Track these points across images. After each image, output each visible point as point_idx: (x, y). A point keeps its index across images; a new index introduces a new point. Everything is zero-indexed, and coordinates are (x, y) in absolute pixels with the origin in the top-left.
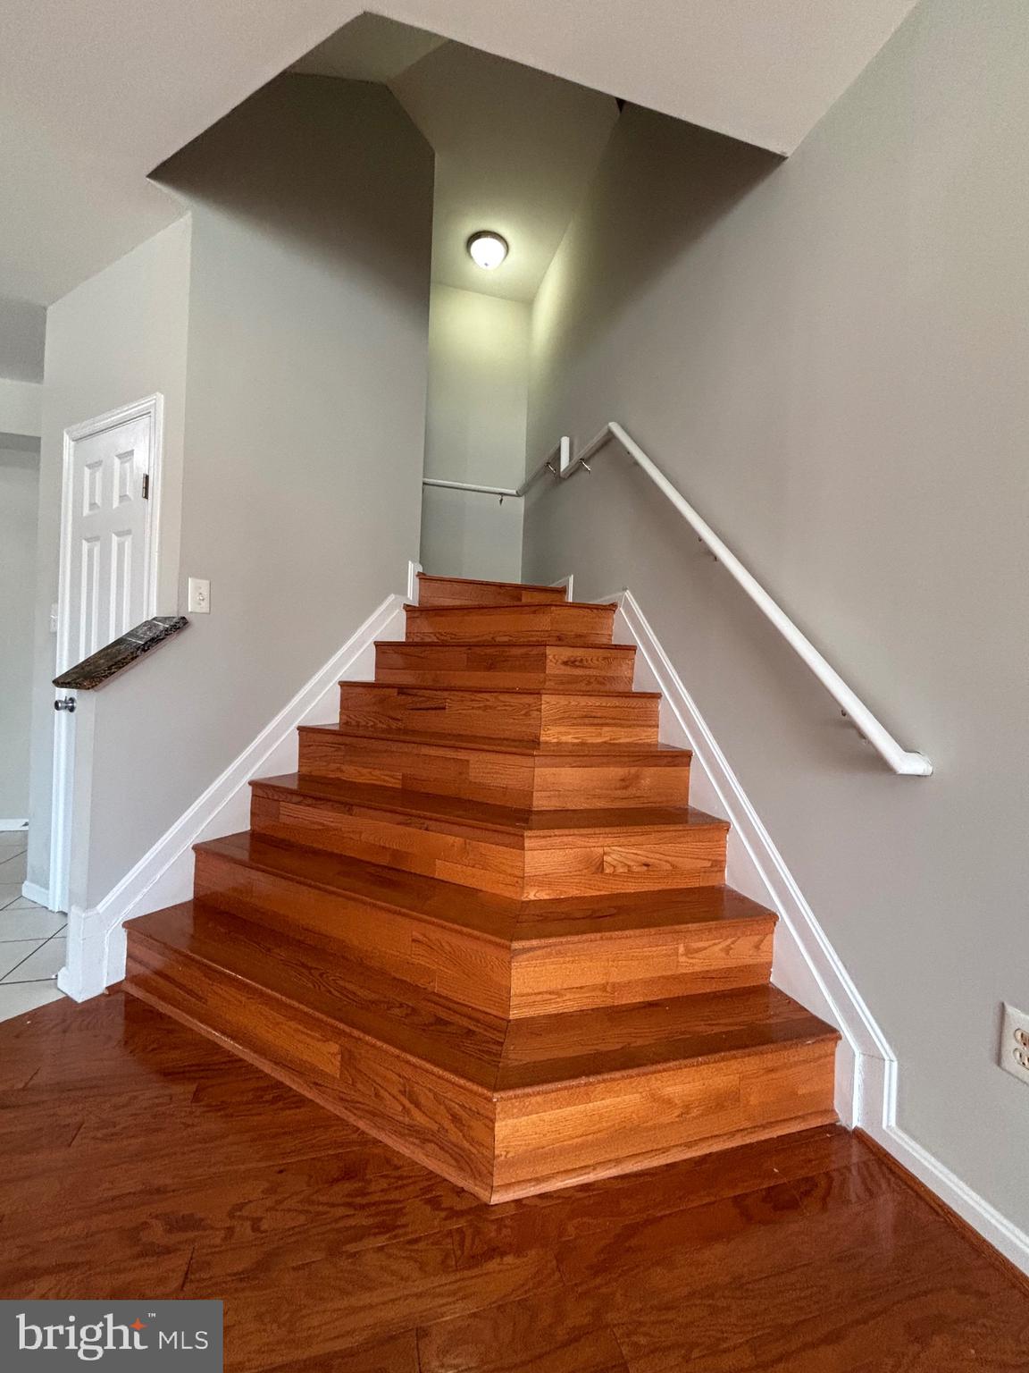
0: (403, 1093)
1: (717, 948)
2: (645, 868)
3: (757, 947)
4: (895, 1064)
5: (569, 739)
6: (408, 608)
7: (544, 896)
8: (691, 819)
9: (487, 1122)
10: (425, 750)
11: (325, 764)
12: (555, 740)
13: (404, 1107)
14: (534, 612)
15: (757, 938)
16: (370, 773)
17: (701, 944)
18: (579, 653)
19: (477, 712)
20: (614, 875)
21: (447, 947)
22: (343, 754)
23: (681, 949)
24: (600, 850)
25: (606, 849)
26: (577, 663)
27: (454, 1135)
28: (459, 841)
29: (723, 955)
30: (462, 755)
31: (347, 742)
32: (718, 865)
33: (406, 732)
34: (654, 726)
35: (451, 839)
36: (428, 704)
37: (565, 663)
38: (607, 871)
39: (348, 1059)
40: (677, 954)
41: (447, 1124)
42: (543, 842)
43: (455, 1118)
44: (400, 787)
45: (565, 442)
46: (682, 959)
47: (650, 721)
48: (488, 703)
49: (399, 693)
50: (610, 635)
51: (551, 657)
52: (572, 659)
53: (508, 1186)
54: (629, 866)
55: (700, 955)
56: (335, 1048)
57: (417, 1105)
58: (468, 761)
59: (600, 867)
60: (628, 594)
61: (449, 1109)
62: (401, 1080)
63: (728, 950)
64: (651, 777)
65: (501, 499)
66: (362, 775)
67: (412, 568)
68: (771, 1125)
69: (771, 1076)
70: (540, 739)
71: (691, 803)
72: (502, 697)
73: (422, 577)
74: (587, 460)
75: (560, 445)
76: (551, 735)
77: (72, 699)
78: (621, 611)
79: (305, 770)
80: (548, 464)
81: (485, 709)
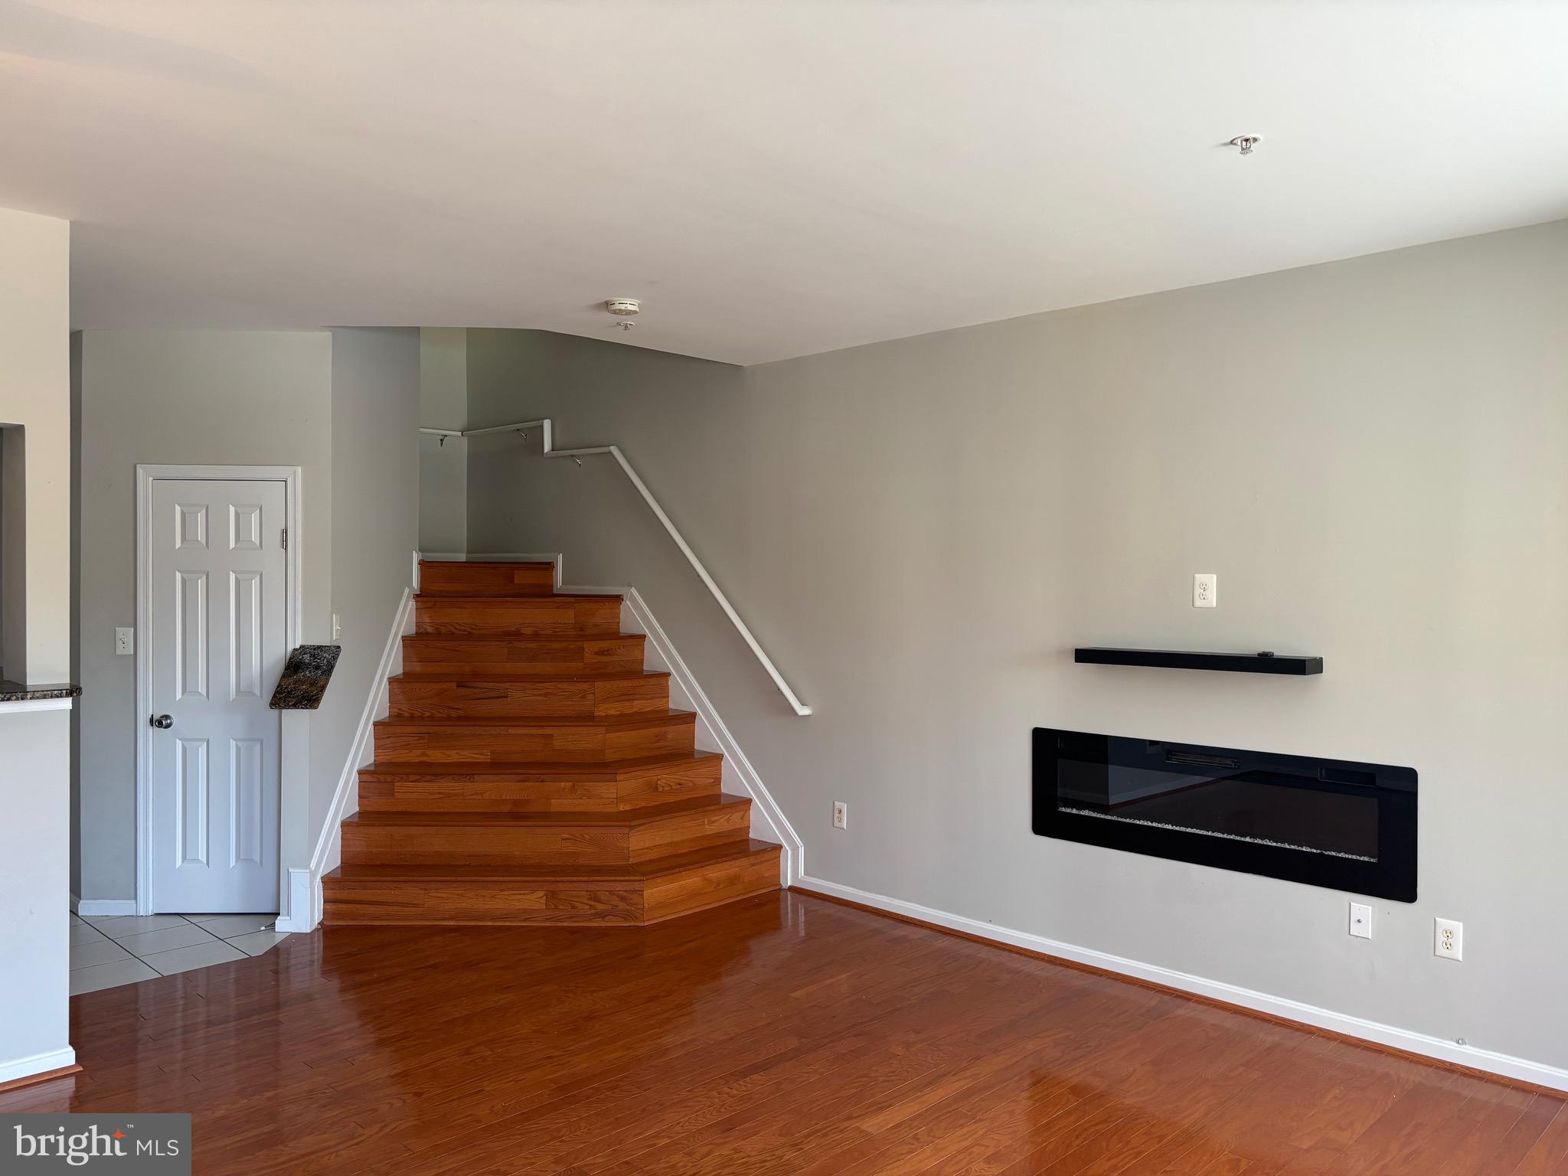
0: (588, 899)
1: (722, 820)
2: (679, 786)
3: (742, 818)
4: (803, 848)
5: (612, 712)
6: (417, 596)
7: (627, 808)
8: (696, 756)
9: (641, 893)
10: (512, 731)
11: (407, 751)
12: (604, 714)
13: (590, 905)
14: (558, 608)
15: (742, 813)
16: (457, 753)
17: (717, 818)
18: (605, 645)
19: (539, 698)
20: (663, 792)
21: (587, 837)
22: (426, 741)
24: (655, 778)
25: (659, 777)
26: (605, 653)
27: (622, 905)
28: (569, 784)
29: (725, 823)
30: (547, 731)
31: (430, 731)
32: (718, 781)
33: (467, 718)
34: (663, 697)
35: (563, 784)
36: (491, 694)
37: (597, 653)
38: (661, 790)
39: (552, 896)
40: (704, 824)
41: (616, 901)
42: (626, 776)
43: (623, 899)
44: (489, 761)
45: (547, 424)
46: (707, 827)
47: (664, 693)
48: (548, 690)
49: (458, 686)
50: (619, 623)
51: (587, 650)
52: (602, 650)
53: (650, 920)
54: (671, 786)
55: (715, 824)
56: (541, 893)
57: (599, 902)
58: (552, 735)
59: (656, 788)
60: (633, 590)
61: (618, 896)
62: (588, 893)
63: (728, 820)
64: (673, 732)
65: (442, 440)
66: (449, 756)
67: (416, 558)
68: (753, 891)
69: (754, 867)
70: (596, 714)
71: (697, 747)
72: (560, 686)
73: (423, 564)
74: (579, 456)
75: (542, 427)
76: (601, 711)
77: (167, 717)
78: (627, 603)
79: (384, 759)
80: (518, 430)
81: (546, 695)
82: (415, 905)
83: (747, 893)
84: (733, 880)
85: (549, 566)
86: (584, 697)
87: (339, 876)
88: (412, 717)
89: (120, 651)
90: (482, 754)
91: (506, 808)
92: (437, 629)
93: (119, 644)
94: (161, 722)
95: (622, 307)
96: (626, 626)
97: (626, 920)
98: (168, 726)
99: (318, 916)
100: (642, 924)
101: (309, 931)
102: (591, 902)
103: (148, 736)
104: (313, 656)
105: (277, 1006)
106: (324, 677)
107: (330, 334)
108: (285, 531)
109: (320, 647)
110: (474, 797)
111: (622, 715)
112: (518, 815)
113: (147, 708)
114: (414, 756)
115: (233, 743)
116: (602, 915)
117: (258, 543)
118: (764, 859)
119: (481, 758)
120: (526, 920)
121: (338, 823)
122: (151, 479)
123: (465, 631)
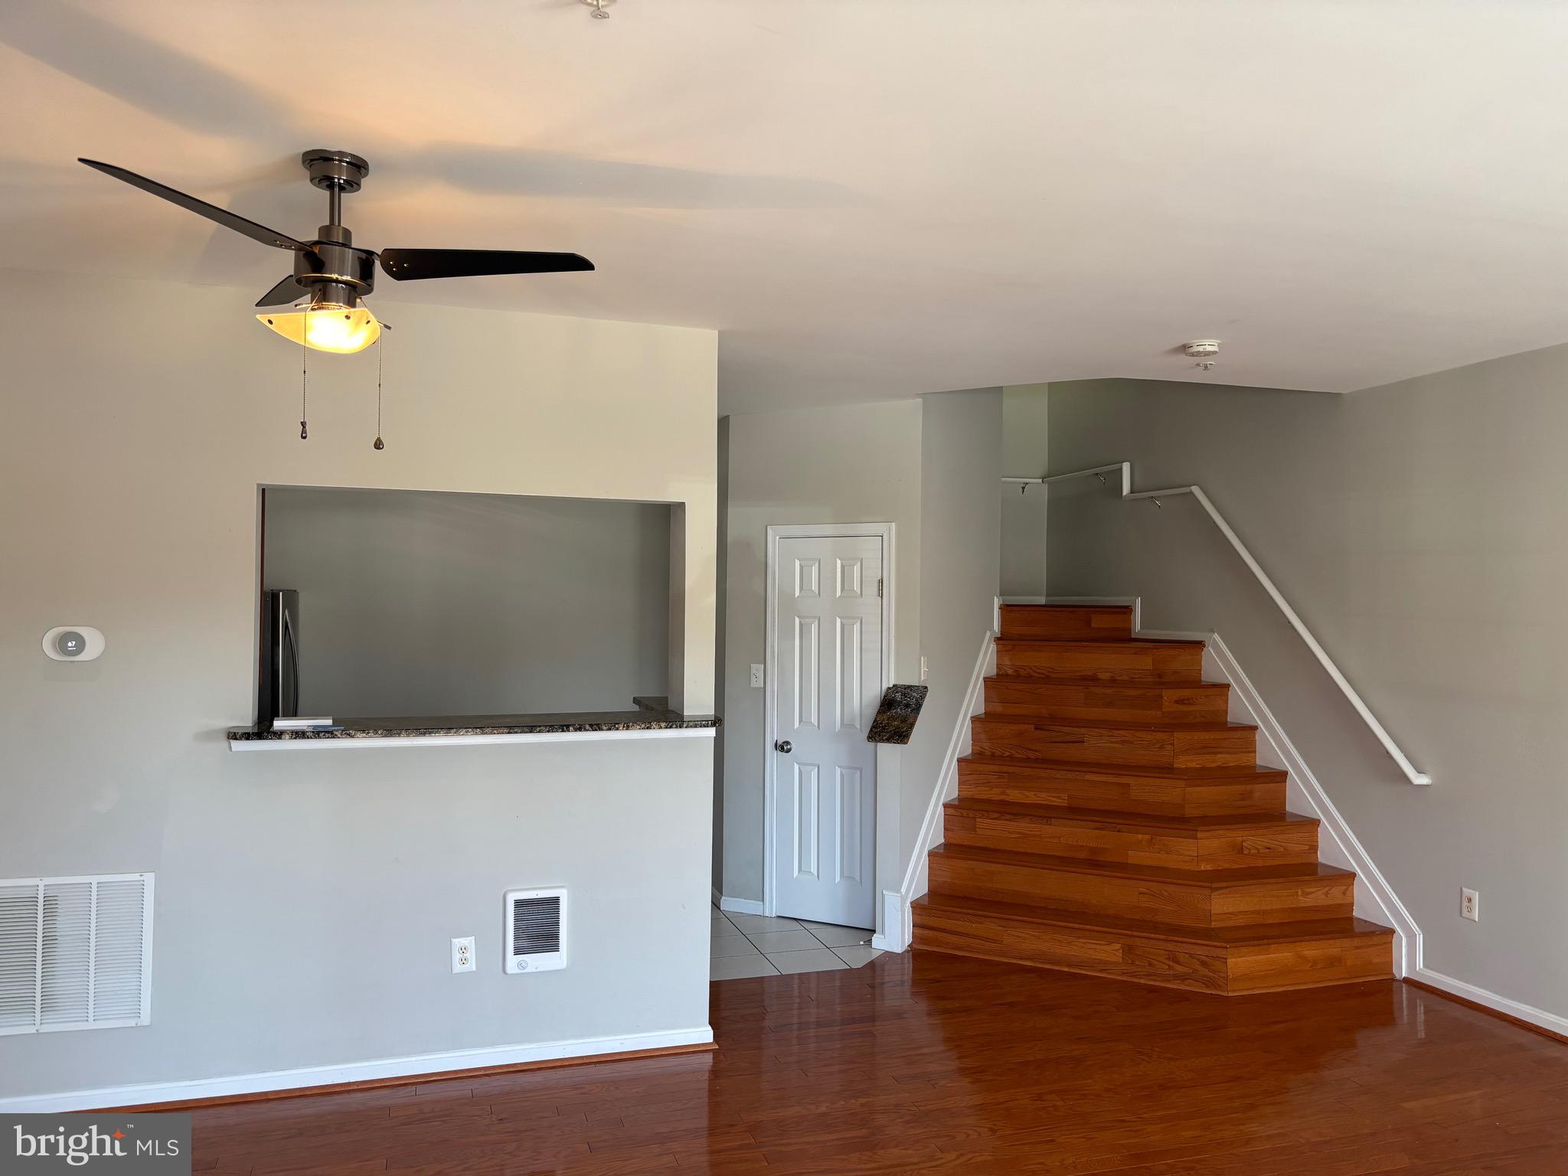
0: (1168, 959)
1: (1320, 893)
2: (1268, 850)
3: (1344, 893)
4: (1421, 936)
5: (1193, 765)
6: (998, 640)
7: (1209, 868)
8: (1288, 820)
9: (1223, 960)
10: (1089, 777)
11: (987, 789)
12: (1184, 766)
13: (1169, 966)
14: (1136, 653)
15: (1345, 887)
16: (1035, 795)
17: (1312, 890)
18: (1186, 693)
19: (1117, 745)
20: (1248, 855)
21: (1166, 894)
22: (1006, 780)
23: (1300, 893)
24: (1240, 839)
25: (1245, 838)
26: (1186, 702)
27: (1204, 971)
28: (1147, 837)
29: (1324, 897)
31: (1010, 771)
32: (1314, 848)
33: (1044, 761)
34: (1249, 752)
35: (1140, 836)
36: (1068, 738)
37: (1177, 702)
38: (1246, 852)
39: (1128, 950)
40: (1297, 895)
41: (1198, 967)
42: (1208, 834)
43: (1204, 964)
45: (1126, 467)
46: (1300, 898)
47: (1250, 747)
48: (1125, 738)
49: (1036, 729)
50: (1201, 670)
51: (1165, 698)
52: (1182, 698)
53: (1234, 991)
54: (1258, 849)
55: (1309, 896)
56: (1118, 946)
57: (1178, 963)
58: (1129, 785)
59: (1241, 850)
60: (1216, 636)
61: (1198, 960)
62: (1166, 952)
63: (1327, 894)
64: (1259, 790)
65: (1023, 488)
66: (1028, 797)
67: (997, 602)
68: (1359, 977)
69: (1358, 951)
70: (1175, 766)
71: (1289, 808)
72: (1138, 734)
73: (1005, 608)
74: (1158, 498)
75: (1121, 469)
76: (1182, 762)
77: (787, 743)
78: (1210, 650)
79: (965, 794)
80: (1097, 474)
81: (1123, 742)
82: (994, 941)
83: (1350, 978)
84: (1333, 962)
85: (1127, 610)
86: (1162, 747)
87: (926, 903)
88: (993, 755)
89: (754, 684)
90: (1059, 798)
91: (1083, 855)
92: (1017, 671)
93: (753, 678)
94: (783, 747)
95: (1201, 349)
96: (1208, 674)
97: (1207, 987)
98: (788, 751)
99: (908, 939)
100: (1225, 994)
101: (900, 952)
102: (1171, 963)
103: (773, 757)
104: (904, 695)
105: (873, 1019)
106: (912, 715)
107: (921, 400)
108: (881, 581)
109: (909, 687)
110: (1051, 840)
111: (1203, 768)
112: (1094, 863)
113: (773, 735)
114: (995, 794)
115: (838, 771)
116: (1183, 978)
117: (859, 592)
118: (1371, 943)
119: (1057, 802)
120: (1101, 971)
121: (925, 853)
122: (778, 538)
123: (1044, 674)
